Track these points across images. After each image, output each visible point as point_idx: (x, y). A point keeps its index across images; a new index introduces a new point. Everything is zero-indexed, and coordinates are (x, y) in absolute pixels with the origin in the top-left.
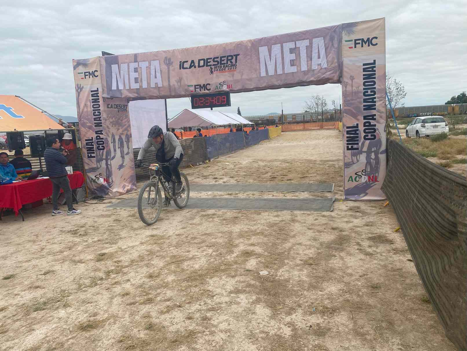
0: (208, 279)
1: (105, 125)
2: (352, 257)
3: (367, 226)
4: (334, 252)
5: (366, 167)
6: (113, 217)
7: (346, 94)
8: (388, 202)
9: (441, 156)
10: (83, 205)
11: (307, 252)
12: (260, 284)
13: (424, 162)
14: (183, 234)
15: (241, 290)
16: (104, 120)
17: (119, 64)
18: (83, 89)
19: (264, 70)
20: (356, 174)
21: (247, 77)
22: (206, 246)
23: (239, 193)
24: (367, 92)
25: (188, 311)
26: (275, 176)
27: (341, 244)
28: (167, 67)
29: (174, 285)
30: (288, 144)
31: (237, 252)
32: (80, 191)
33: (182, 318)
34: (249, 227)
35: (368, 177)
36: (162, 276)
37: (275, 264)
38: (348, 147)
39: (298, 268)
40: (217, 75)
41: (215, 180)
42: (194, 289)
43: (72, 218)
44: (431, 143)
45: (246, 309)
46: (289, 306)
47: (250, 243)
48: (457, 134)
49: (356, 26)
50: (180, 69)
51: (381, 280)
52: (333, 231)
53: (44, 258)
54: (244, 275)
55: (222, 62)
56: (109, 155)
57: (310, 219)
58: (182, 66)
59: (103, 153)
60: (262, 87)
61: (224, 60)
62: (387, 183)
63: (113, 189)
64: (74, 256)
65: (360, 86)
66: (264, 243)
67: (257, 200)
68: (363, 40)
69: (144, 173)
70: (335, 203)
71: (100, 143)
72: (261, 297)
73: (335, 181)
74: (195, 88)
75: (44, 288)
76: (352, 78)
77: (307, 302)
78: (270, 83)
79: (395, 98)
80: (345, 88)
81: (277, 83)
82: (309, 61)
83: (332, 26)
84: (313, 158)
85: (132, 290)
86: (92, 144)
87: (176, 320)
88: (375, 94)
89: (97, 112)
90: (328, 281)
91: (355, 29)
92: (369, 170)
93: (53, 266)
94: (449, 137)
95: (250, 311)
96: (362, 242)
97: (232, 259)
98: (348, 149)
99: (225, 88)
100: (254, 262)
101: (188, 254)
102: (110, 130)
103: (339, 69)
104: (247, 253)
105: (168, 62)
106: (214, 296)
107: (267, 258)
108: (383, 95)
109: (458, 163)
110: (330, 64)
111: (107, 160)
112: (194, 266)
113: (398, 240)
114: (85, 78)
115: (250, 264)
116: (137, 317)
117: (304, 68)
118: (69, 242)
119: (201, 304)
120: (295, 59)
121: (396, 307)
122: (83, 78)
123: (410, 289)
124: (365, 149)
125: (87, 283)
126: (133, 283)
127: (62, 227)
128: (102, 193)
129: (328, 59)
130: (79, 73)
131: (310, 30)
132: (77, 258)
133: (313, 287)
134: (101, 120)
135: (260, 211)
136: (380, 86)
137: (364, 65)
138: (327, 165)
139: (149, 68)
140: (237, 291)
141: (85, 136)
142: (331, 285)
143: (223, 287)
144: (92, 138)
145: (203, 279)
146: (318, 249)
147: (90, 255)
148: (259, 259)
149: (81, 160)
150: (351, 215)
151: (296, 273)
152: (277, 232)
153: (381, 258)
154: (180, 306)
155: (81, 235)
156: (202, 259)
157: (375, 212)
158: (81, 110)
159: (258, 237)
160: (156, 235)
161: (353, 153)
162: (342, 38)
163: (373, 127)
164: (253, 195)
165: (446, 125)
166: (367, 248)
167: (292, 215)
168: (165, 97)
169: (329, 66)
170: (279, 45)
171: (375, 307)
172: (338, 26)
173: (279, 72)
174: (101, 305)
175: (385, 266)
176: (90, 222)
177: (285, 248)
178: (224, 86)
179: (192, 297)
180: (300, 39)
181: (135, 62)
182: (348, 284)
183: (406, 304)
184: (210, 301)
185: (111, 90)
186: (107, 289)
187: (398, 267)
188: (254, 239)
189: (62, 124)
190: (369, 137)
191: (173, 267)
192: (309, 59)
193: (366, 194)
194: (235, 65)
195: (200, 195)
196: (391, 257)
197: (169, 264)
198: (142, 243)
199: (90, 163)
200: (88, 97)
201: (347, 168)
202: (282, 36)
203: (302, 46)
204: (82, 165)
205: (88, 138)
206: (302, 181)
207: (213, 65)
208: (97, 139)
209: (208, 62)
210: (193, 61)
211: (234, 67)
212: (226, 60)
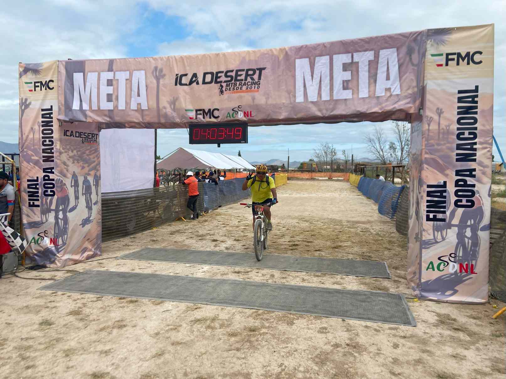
1: (58, 159)
5: (456, 249)
6: (44, 314)
7: (428, 135)
10: (8, 281)
16: (57, 152)
17: (86, 74)
18: (30, 106)
19: (302, 93)
20: (439, 259)
21: (274, 103)
23: (251, 271)
24: (463, 134)
26: (296, 243)
28: (156, 81)
32: (8, 258)
35: (459, 265)
38: (428, 216)
40: (228, 97)
41: (214, 243)
49: (450, 33)
50: (176, 84)
55: (239, 78)
56: (60, 204)
57: (385, 345)
58: (178, 81)
59: (51, 201)
61: (241, 75)
63: (63, 255)
65: (451, 124)
67: (280, 287)
68: (459, 55)
70: (410, 304)
71: (49, 186)
74: (197, 114)
76: (440, 112)
78: (310, 113)
80: (427, 126)
81: (319, 114)
82: (371, 84)
83: (411, 33)
86: (36, 186)
88: (475, 137)
89: (47, 140)
91: (447, 38)
92: (461, 255)
98: (428, 219)
99: (241, 116)
102: (68, 168)
103: (419, 97)
105: (158, 74)
108: (489, 141)
110: (405, 89)
111: (57, 211)
114: (35, 90)
117: (364, 93)
120: (350, 78)
122: (31, 91)
124: (456, 221)
128: (46, 260)
129: (402, 81)
130: (26, 83)
131: (377, 37)
134: (53, 153)
135: (292, 316)
136: (484, 125)
137: (460, 92)
139: (129, 81)
141: (27, 174)
144: (37, 178)
149: (18, 210)
157: (488, 332)
158: (24, 137)
161: (437, 226)
162: (426, 51)
163: (470, 188)
167: (348, 330)
169: (403, 92)
170: (327, 57)
172: (420, 33)
173: (325, 97)
178: (239, 112)
180: (360, 49)
181: (109, 71)
185: (71, 110)
190: (464, 202)
192: (372, 81)
193: (455, 292)
194: (258, 84)
195: (192, 270)
199: (31, 214)
200: (36, 117)
201: (425, 248)
202: (332, 44)
203: (362, 59)
204: (19, 218)
205: (32, 177)
206: (336, 254)
207: (225, 82)
208: (44, 180)
209: (217, 77)
210: (196, 74)
211: (256, 86)
212: (244, 75)
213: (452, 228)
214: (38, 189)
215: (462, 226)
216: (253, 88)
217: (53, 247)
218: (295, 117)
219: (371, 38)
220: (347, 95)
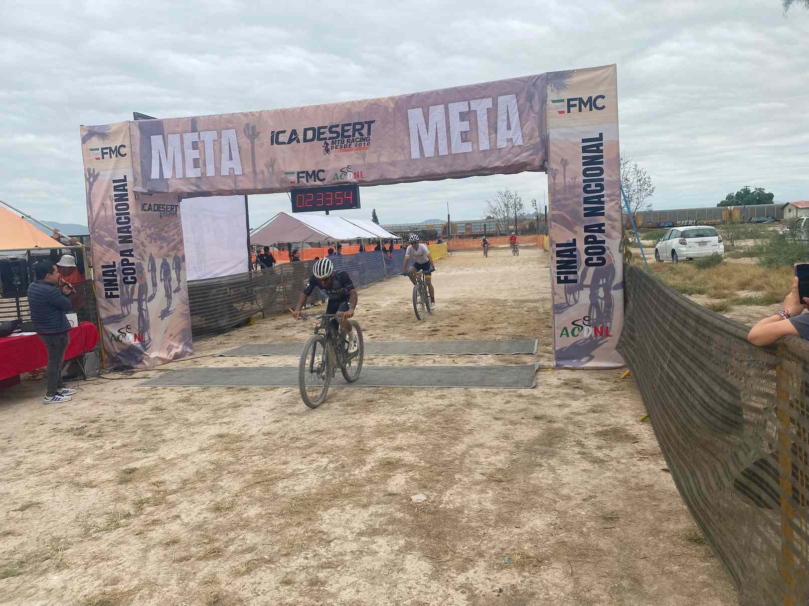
0: (320, 512)
1: (138, 240)
2: (569, 467)
3: (594, 412)
4: (538, 459)
5: (590, 311)
6: (151, 403)
7: (554, 189)
8: (628, 371)
9: (712, 291)
10: (95, 382)
11: (493, 459)
12: (413, 518)
13: (685, 304)
14: (275, 433)
15: (379, 529)
16: (135, 231)
17: (165, 135)
18: (99, 177)
19: (417, 148)
20: (573, 323)
21: (388, 160)
22: (317, 453)
23: (376, 358)
24: (590, 186)
25: (284, 570)
26: (438, 328)
27: (550, 444)
28: (249, 142)
29: (259, 524)
30: (460, 272)
31: (371, 461)
32: (90, 358)
33: (273, 582)
34: (393, 417)
35: (594, 329)
36: (238, 507)
37: (438, 481)
38: (559, 278)
39: (477, 487)
40: (336, 156)
42: (295, 530)
43: (75, 407)
44: (697, 270)
45: (387, 563)
46: (462, 555)
47: (395, 445)
48: (737, 256)
49: (570, 76)
50: (272, 144)
51: (617, 505)
52: (537, 422)
53: (21, 479)
54: (384, 503)
55: (346, 134)
56: (143, 294)
57: (498, 402)
58: (275, 138)
59: (133, 289)
60: (413, 177)
61: (348, 131)
62: (626, 339)
63: (151, 352)
64: (77, 475)
65: (577, 177)
66: (419, 446)
67: (406, 369)
68: (581, 100)
69: (206, 323)
70: (539, 373)
71: (129, 271)
72: (414, 540)
73: (538, 336)
74: (299, 177)
75: (20, 535)
76: (564, 163)
77: (494, 547)
78: (427, 171)
79: (636, 196)
80: (552, 179)
81: (439, 170)
82: (492, 134)
83: (530, 76)
84: (501, 297)
85: (184, 535)
86: (113, 273)
87: (262, 587)
88: (602, 190)
89: (123, 217)
90: (529, 509)
91: (567, 81)
92: (595, 317)
93: (38, 494)
94: (726, 260)
95: (394, 566)
96: (585, 440)
97: (364, 475)
98: (559, 281)
99: (350, 177)
100: (402, 479)
101: (285, 466)
102: (146, 249)
103: (543, 148)
104: (389, 463)
105: (251, 132)
106: (331, 541)
107: (424, 471)
108: (616, 192)
109: (741, 304)
110: (527, 138)
111: (140, 301)
112: (296, 488)
113: (646, 436)
114: (103, 158)
115: (395, 484)
116: (191, 584)
117: (484, 145)
118: (69, 449)
119: (308, 556)
120: (468, 130)
121: (645, 551)
122: (98, 159)
123: (667, 520)
124: (588, 281)
125: (101, 524)
126: (186, 521)
127: (56, 422)
128: (131, 360)
129: (523, 131)
131: (494, 82)
132: (83, 479)
133: (503, 520)
134: (130, 232)
135: (413, 390)
136: (610, 176)
137: (584, 141)
138: (525, 309)
140: (373, 532)
141: (101, 259)
142: (534, 516)
143: (347, 525)
144: (114, 262)
145: (312, 512)
146: (512, 453)
147: (106, 472)
148: (411, 474)
149: (93, 302)
150: (567, 394)
151: (474, 496)
152: (442, 426)
153: (619, 468)
154: (269, 561)
155: (90, 436)
156: (310, 476)
157: (607, 388)
158: (94, 214)
159: (409, 434)
160: (228, 435)
161: (569, 288)
162: (547, 97)
163: (600, 245)
164: (400, 360)
165: (720, 241)
166: (595, 451)
167: (466, 395)
168: (245, 193)
169: (525, 142)
170: (442, 106)
171: (610, 553)
172: (539, 77)
173: (443, 151)
174: (127, 564)
175: (625, 482)
176: (108, 412)
177: (455, 453)
178: (349, 173)
179: (292, 545)
180: (476, 96)
181: (192, 132)
182: (562, 514)
183: (662, 545)
184: (324, 550)
185: (150, 179)
186: (137, 535)
187: (647, 482)
188: (401, 439)
189: (59, 239)
190: (595, 261)
191: (257, 491)
192: (493, 132)
193: (592, 358)
194: (367, 140)
196: (635, 465)
197: (250, 486)
198: (202, 450)
199: (109, 306)
200: (107, 191)
201: (557, 313)
202: (447, 91)
203: (480, 108)
204: (94, 312)
205: (107, 262)
206: (483, 336)
207: (330, 138)
208: (123, 265)
209: (319, 134)
210: (295, 130)
211: (366, 142)
212: (352, 130)
213: (584, 288)
214: (116, 276)
215: (594, 287)
216: (363, 144)
217: (138, 344)
218: (411, 176)
219: (487, 83)
220: (467, 147)
